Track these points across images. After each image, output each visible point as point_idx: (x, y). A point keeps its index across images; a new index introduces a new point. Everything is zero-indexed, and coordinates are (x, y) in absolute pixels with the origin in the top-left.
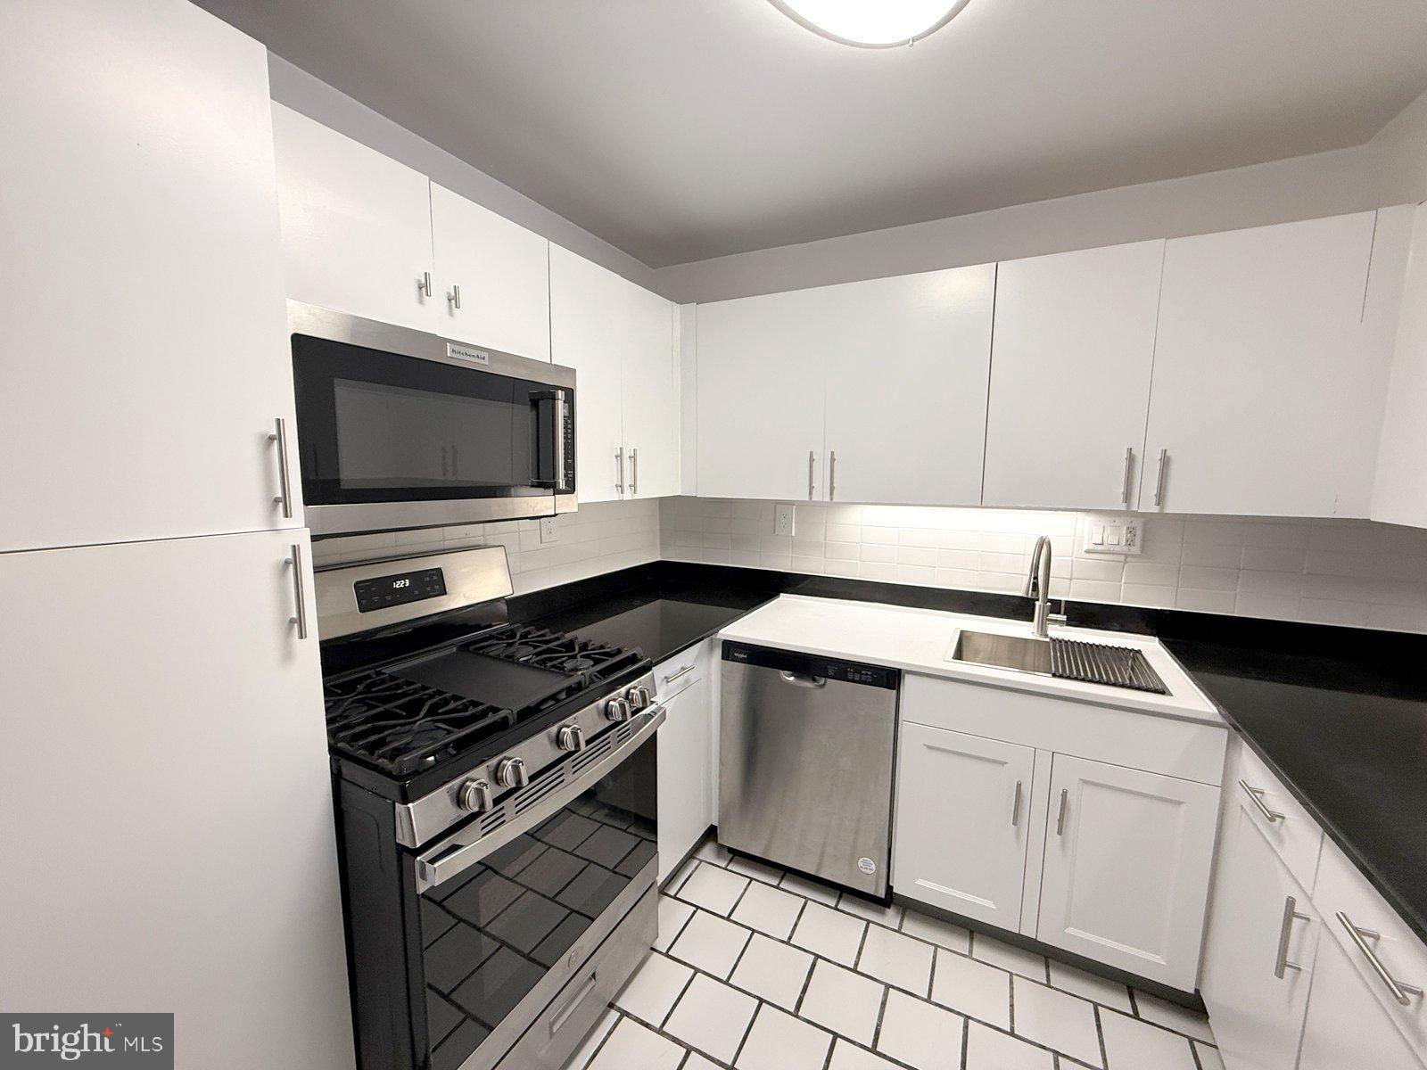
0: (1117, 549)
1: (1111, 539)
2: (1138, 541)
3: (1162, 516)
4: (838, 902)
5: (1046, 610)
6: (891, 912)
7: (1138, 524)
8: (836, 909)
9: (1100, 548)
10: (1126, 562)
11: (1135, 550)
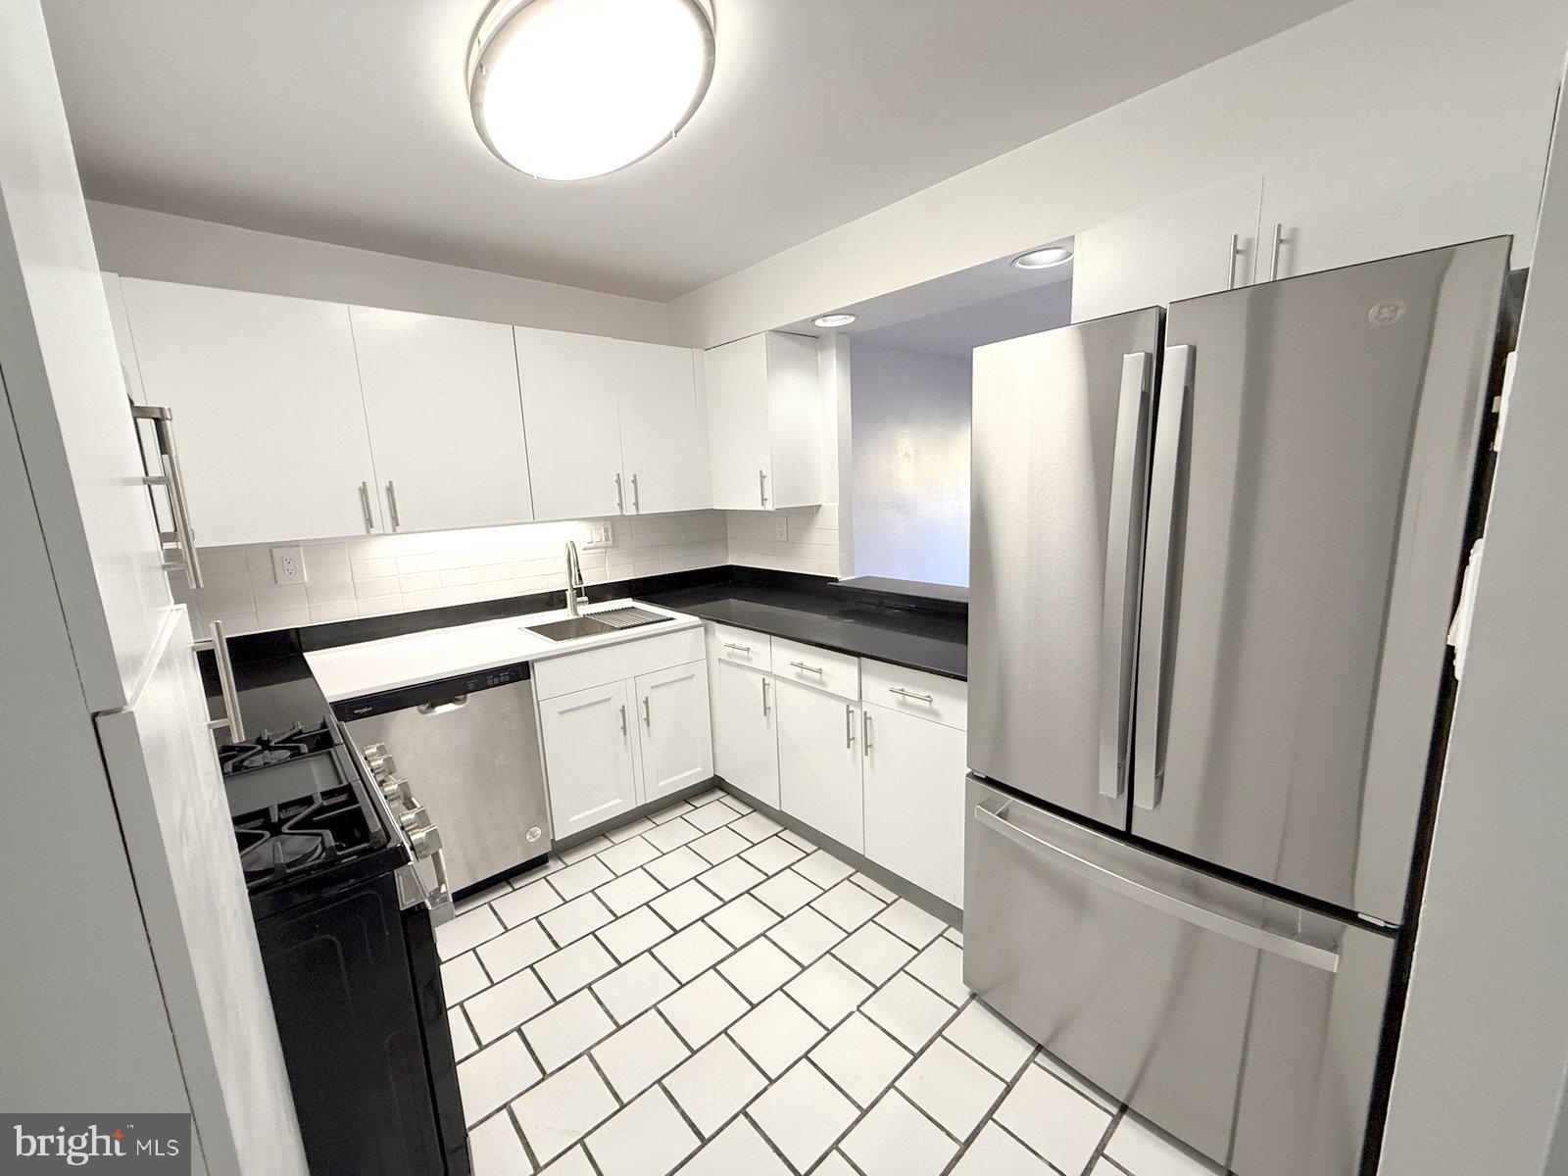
0: (601, 543)
1: (596, 539)
2: (610, 538)
3: (638, 516)
4: (512, 886)
5: (575, 595)
6: (550, 863)
7: (608, 525)
8: (514, 890)
9: (591, 545)
10: (606, 552)
11: (610, 543)
